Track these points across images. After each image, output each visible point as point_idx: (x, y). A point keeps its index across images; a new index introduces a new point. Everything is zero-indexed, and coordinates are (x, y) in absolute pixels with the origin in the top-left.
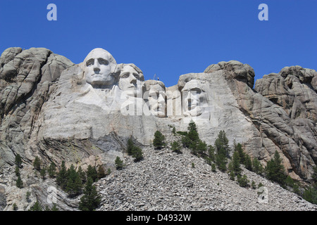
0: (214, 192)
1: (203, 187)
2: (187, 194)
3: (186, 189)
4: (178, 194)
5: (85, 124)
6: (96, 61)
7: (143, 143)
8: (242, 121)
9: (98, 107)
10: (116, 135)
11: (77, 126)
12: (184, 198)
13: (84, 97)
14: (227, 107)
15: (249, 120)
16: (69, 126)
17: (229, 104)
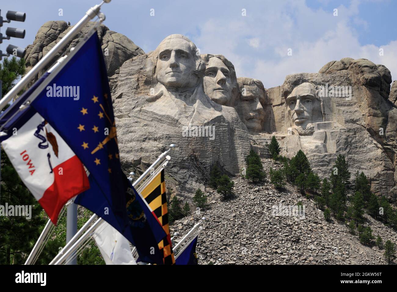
0: (327, 250)
1: (312, 242)
2: (291, 251)
3: (289, 245)
4: (279, 251)
5: (156, 143)
6: (173, 54)
7: (232, 172)
8: (369, 146)
9: (173, 119)
10: (197, 160)
11: (145, 145)
12: (286, 257)
13: (154, 104)
14: (350, 126)
15: (380, 146)
16: (133, 144)
17: (353, 121)
